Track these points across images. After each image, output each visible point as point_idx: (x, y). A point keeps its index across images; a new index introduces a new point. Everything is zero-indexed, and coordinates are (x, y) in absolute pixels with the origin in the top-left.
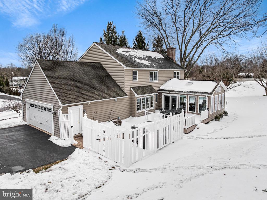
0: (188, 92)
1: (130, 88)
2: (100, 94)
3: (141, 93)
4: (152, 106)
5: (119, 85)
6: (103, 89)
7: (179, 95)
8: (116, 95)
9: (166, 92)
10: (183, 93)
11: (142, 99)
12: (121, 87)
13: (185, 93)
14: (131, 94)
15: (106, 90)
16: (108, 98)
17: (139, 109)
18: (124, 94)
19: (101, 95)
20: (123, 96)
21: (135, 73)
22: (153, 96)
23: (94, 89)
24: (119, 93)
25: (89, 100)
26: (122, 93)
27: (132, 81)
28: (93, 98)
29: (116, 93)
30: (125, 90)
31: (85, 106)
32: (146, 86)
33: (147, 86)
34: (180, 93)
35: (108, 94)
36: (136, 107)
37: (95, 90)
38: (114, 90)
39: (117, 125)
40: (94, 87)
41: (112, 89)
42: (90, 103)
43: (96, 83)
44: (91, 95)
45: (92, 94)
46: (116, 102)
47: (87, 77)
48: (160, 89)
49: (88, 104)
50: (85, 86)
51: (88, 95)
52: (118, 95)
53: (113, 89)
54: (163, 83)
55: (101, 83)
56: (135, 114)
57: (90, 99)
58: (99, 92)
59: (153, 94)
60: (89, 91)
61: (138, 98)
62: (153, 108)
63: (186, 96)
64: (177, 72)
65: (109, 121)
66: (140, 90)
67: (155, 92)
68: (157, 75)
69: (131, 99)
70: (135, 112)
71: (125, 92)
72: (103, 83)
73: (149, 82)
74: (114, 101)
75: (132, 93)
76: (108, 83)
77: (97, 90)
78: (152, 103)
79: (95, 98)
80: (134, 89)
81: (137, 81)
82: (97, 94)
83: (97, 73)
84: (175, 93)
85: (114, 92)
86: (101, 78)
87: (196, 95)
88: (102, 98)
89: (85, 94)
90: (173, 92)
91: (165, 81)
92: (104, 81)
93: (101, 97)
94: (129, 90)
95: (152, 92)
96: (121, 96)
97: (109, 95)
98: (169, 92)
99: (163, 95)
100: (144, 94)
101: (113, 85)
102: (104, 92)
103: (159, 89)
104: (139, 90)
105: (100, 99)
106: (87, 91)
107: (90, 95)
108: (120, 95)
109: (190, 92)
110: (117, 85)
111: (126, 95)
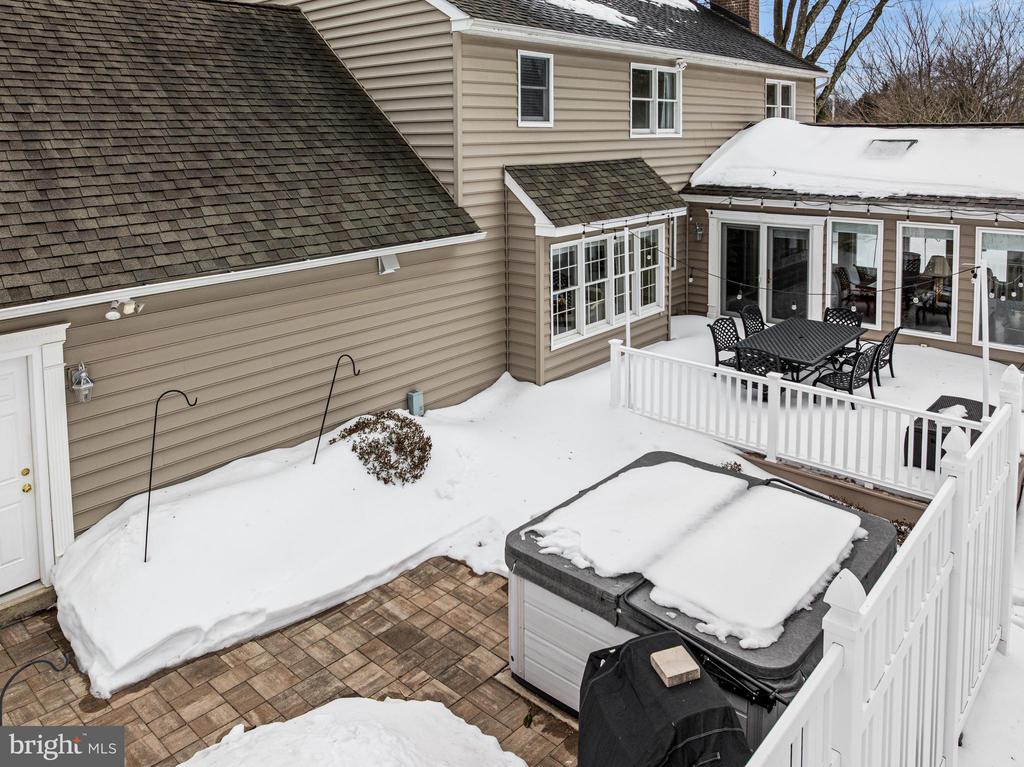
0: (893, 199)
1: (497, 175)
2: (250, 217)
3: (575, 213)
4: (648, 297)
5: (421, 154)
6: (281, 178)
7: (831, 220)
8: (383, 230)
9: (736, 201)
10: (862, 209)
11: (588, 250)
12: (432, 166)
13: (874, 209)
14: (506, 216)
15: (305, 192)
16: (311, 250)
17: (564, 322)
18: (455, 221)
19: (259, 226)
20: (443, 231)
21: (534, 73)
22: (655, 232)
23: (196, 183)
24: (413, 209)
25: (122, 279)
26: (441, 214)
27: (511, 127)
28: (161, 261)
29: (391, 211)
30: (462, 189)
31: (84, 331)
32: (607, 163)
33: (617, 162)
34: (836, 207)
35: (318, 220)
36: (546, 314)
37: (202, 192)
38: (374, 187)
39: (386, 481)
40: (205, 165)
41: (363, 180)
42: (129, 309)
43: (232, 140)
44: (153, 228)
45: (166, 226)
46: (390, 279)
47: (164, 94)
48: (696, 181)
49: (113, 315)
50: (118, 160)
51: (123, 233)
52: (401, 228)
53: (371, 179)
54: (709, 143)
55: (276, 138)
56: (535, 360)
57: (135, 265)
58: (239, 208)
59: (656, 216)
60: (141, 197)
61: (557, 249)
62: (658, 307)
63: (880, 224)
64: (780, 83)
65: (326, 438)
66: (570, 191)
67: (668, 200)
68: (673, 96)
69: (506, 252)
70: (535, 348)
71: (462, 202)
72: (295, 138)
73: (624, 136)
74: (372, 277)
75: (513, 209)
76: (331, 137)
77: (226, 190)
78: (648, 278)
79: (194, 257)
80: (528, 180)
81: (550, 124)
82: (215, 221)
83: (257, 72)
84: (801, 205)
85: (375, 204)
86: (282, 104)
87: (957, 222)
88: (258, 258)
89: (92, 224)
90: (788, 204)
91: (718, 135)
92: (302, 124)
93: (249, 247)
94: (495, 187)
95: (653, 201)
96: (429, 233)
97: (328, 228)
98: (757, 202)
99: (716, 222)
100: (599, 216)
101: (371, 156)
102: (284, 204)
103: (689, 184)
104: (565, 191)
105: (232, 261)
106: (128, 199)
107: (141, 230)
108: (418, 225)
109: (911, 199)
110: (407, 153)
111: (470, 228)
